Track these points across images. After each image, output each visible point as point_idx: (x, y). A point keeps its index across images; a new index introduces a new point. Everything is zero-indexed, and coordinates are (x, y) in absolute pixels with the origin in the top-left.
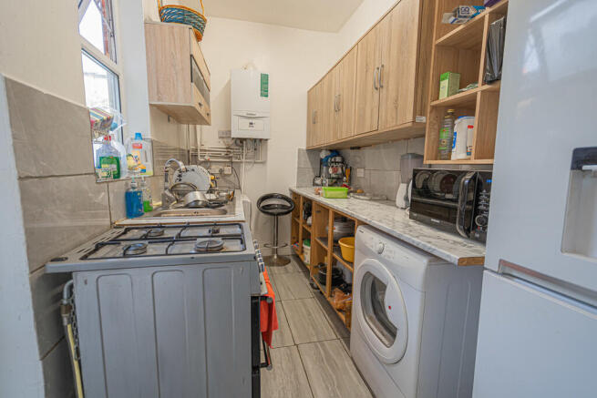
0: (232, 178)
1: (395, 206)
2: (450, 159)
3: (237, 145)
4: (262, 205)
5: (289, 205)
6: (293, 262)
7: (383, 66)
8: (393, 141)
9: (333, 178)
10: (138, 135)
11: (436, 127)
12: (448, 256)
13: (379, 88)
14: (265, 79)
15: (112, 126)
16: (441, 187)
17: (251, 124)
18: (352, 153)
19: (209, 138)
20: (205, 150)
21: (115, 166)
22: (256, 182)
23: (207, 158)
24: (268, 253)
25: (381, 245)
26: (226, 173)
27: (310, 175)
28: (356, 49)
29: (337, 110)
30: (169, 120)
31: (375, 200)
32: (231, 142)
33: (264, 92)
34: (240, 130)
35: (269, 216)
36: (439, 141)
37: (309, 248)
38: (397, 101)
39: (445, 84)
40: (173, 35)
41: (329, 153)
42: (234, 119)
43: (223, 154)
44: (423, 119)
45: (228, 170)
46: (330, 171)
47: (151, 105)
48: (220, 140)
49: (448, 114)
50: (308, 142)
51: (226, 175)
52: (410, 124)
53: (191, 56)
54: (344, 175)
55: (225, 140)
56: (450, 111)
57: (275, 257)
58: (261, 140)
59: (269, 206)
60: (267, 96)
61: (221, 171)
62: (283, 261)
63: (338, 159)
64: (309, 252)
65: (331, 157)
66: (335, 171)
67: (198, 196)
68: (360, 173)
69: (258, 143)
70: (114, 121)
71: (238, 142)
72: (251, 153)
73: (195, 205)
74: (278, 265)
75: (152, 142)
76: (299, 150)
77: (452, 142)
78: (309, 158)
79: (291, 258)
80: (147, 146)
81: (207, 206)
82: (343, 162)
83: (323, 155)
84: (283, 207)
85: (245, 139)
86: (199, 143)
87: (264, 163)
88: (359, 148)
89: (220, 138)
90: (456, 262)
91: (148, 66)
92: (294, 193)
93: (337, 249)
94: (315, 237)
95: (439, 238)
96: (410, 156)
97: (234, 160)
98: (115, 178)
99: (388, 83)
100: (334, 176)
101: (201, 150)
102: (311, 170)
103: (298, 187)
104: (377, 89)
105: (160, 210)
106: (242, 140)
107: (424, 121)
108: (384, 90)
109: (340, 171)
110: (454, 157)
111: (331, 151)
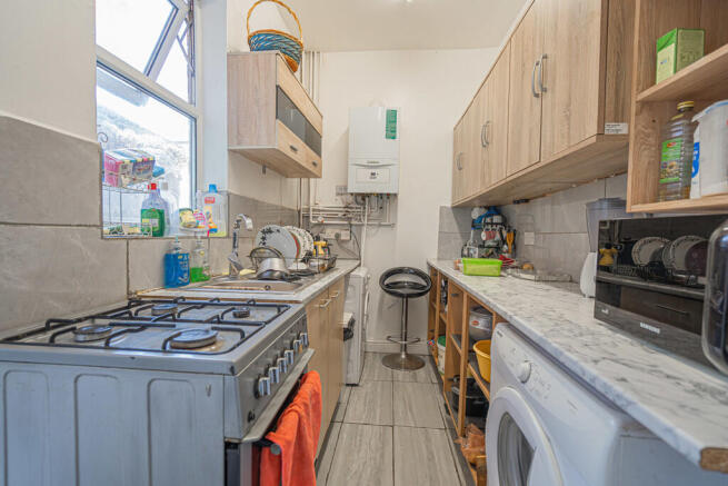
0: (350, 245)
1: (580, 292)
2: (688, 197)
3: (357, 203)
4: (386, 282)
5: (425, 284)
6: (428, 366)
7: (545, 57)
8: (579, 184)
9: (489, 247)
10: (213, 187)
11: (652, 140)
12: (669, 430)
13: (541, 92)
14: (392, 117)
15: (155, 170)
16: (687, 264)
17: (373, 174)
18: (518, 209)
19: (323, 195)
20: (319, 211)
21: (156, 221)
22: (379, 251)
23: (320, 219)
24: (392, 348)
25: (527, 365)
26: (343, 238)
27: (458, 242)
28: (508, 48)
29: (486, 145)
30: (264, 172)
31: (546, 281)
32: (351, 199)
33: (391, 133)
34: (361, 183)
35: (395, 298)
36: (660, 167)
37: (444, 348)
38: (569, 105)
39: (667, 55)
40: (257, 64)
41: (484, 211)
42: (352, 169)
43: (340, 214)
44: (623, 128)
45: (345, 235)
46: (484, 236)
47: (230, 151)
48: (338, 198)
49: (680, 112)
50: (453, 197)
51: (343, 241)
52: (594, 140)
53: (277, 87)
54: (504, 242)
55: (344, 197)
56: (682, 105)
57: (403, 356)
58: (388, 195)
59: (395, 284)
60: (394, 138)
61: (338, 236)
62: (414, 363)
63: (497, 219)
64: (443, 354)
65: (487, 216)
66: (490, 237)
67: (276, 264)
68: (528, 239)
69: (386, 199)
70: (157, 164)
71: (359, 199)
72: (375, 213)
73: (269, 276)
74: (406, 368)
75: (229, 195)
76: (441, 208)
77: (691, 166)
78: (456, 219)
79: (427, 359)
80: (220, 199)
81: (282, 278)
82: (505, 223)
83: (476, 214)
84: (415, 286)
85: (369, 195)
86: (312, 202)
87: (392, 226)
88: (527, 201)
89: (338, 194)
90: (695, 457)
91: (229, 104)
92: (431, 268)
93: (472, 356)
94: (450, 333)
95: (654, 370)
96: (605, 205)
97: (353, 222)
98: (155, 235)
99: (554, 81)
100: (490, 243)
101: (314, 210)
102: (458, 236)
103: (439, 259)
104: (537, 95)
105: (224, 281)
106: (364, 196)
107: (625, 131)
108: (549, 94)
109: (498, 237)
110: (695, 192)
111: (487, 208)
